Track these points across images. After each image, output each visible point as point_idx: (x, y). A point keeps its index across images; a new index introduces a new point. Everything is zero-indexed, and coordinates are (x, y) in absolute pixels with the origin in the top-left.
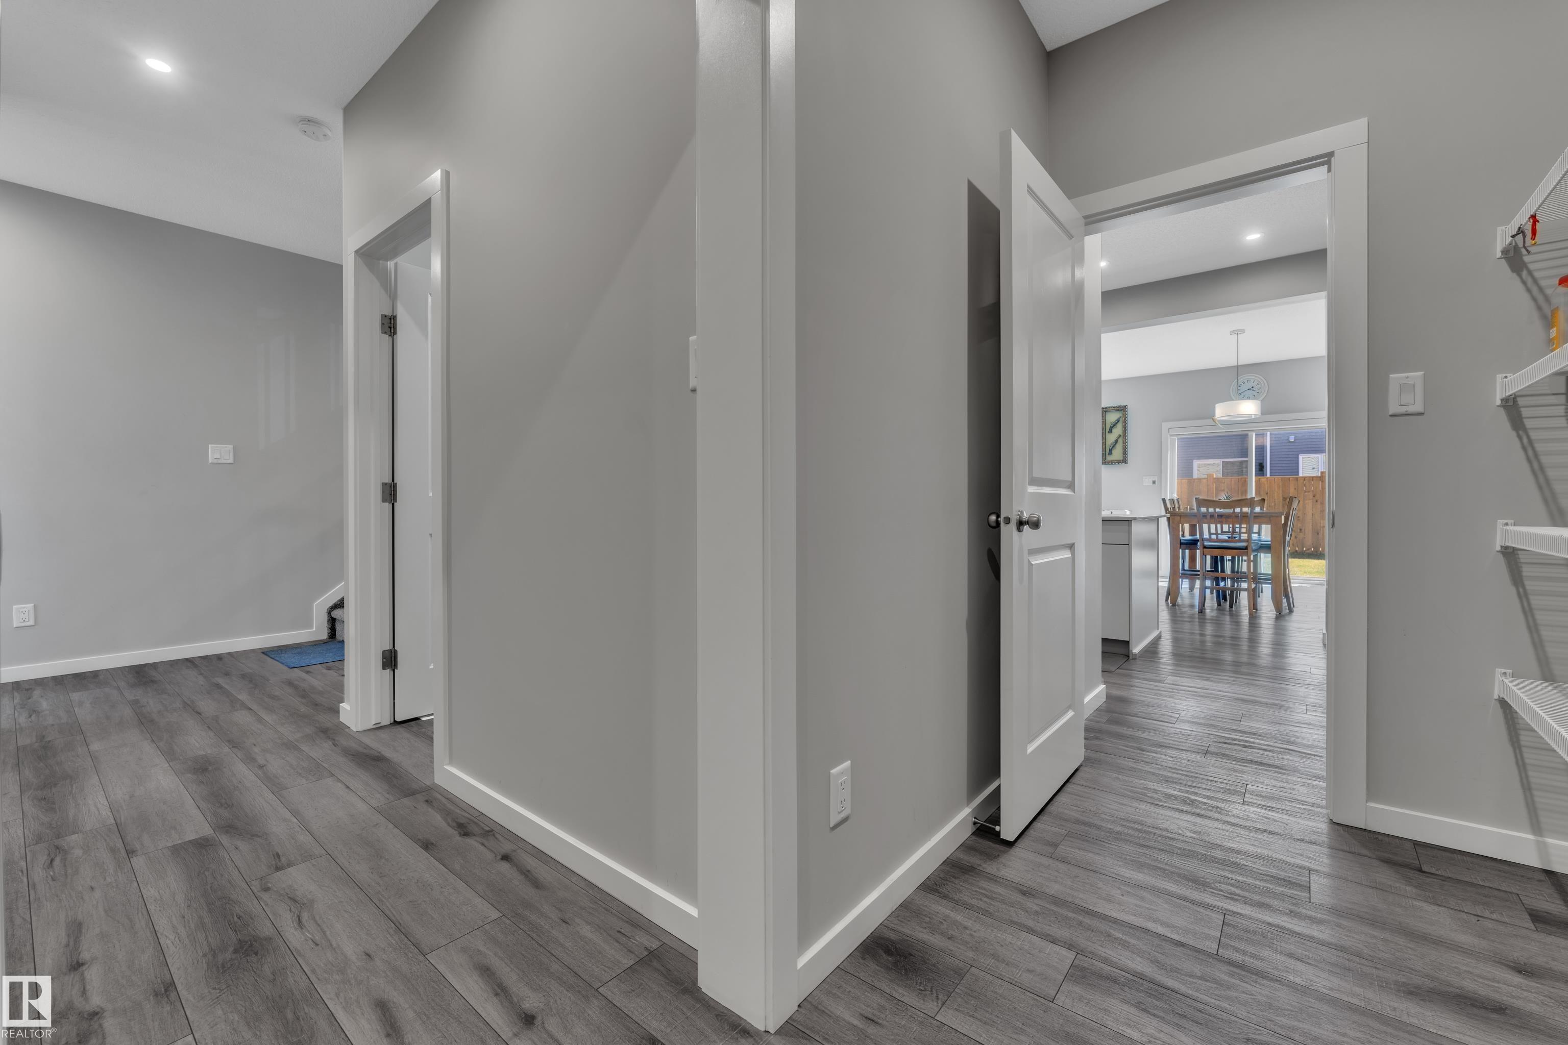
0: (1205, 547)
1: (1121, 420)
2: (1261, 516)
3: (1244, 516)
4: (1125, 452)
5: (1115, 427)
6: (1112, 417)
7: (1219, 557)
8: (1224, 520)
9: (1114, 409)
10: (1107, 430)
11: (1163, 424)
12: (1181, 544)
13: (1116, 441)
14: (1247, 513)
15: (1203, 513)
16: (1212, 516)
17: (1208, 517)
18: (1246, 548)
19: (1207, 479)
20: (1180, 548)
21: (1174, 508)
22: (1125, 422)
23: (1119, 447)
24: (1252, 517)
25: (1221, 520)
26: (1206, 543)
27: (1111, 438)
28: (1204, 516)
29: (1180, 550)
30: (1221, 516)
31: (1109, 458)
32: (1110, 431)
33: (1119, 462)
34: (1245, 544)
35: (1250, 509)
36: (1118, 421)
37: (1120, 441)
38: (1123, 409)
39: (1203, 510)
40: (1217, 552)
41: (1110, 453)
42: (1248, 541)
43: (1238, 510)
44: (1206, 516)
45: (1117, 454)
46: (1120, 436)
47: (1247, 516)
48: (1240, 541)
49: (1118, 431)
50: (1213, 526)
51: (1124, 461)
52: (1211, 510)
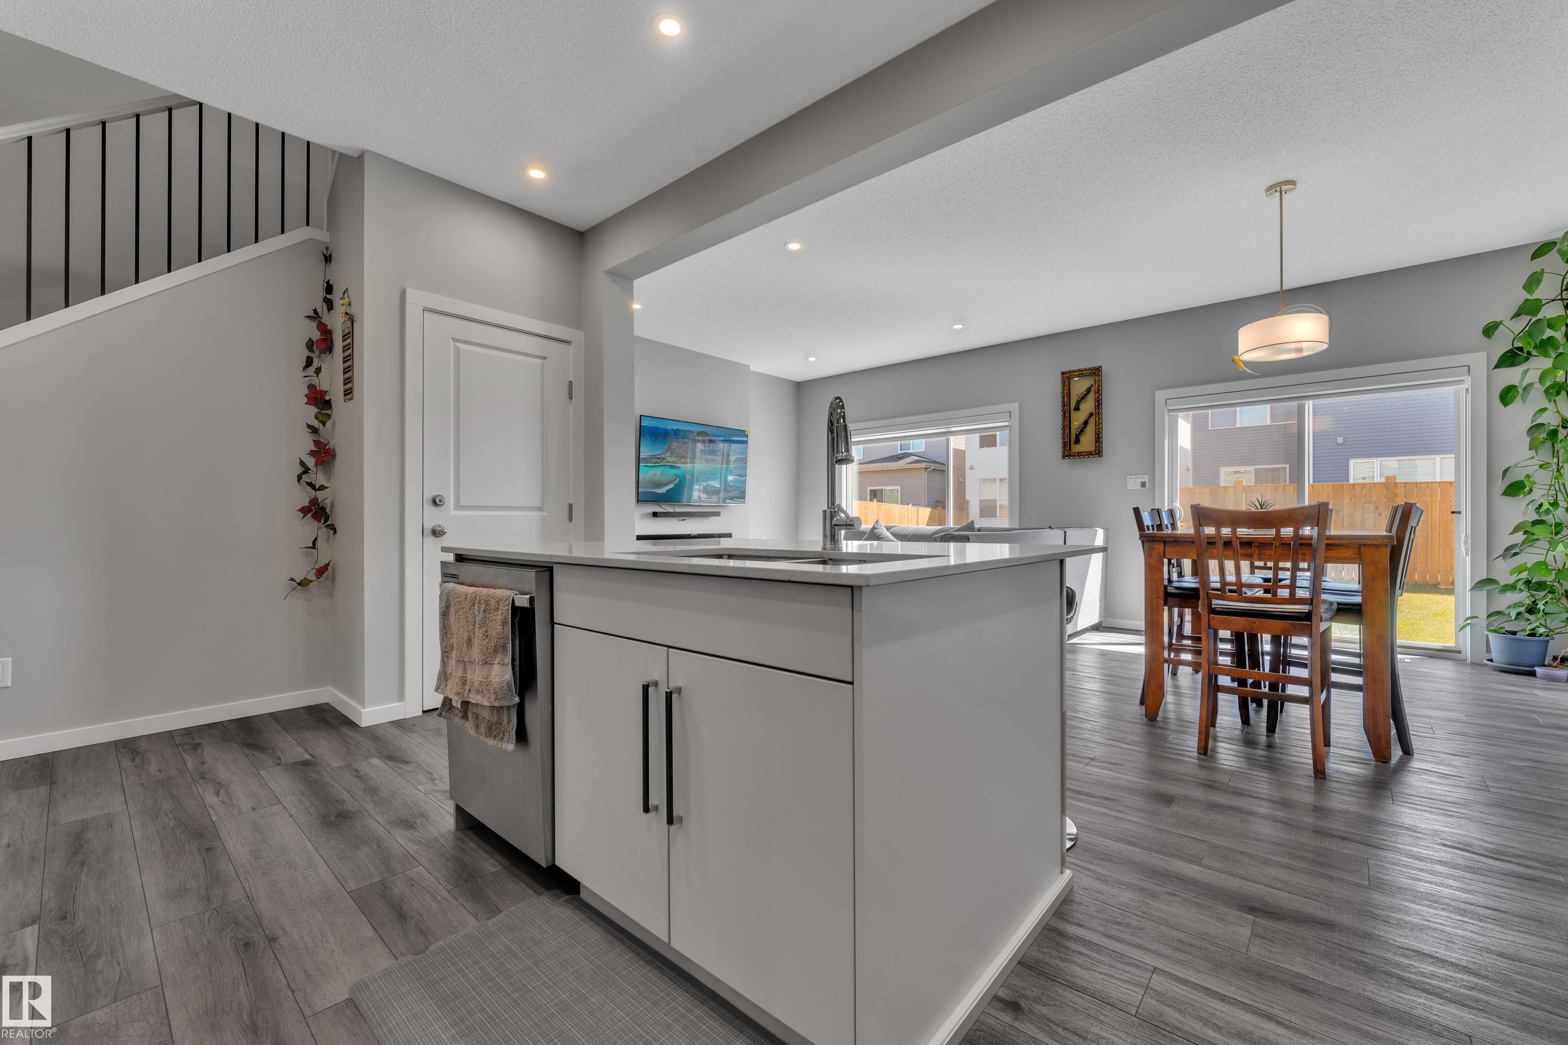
0: (1213, 611)
1: (1093, 389)
2: (1339, 545)
3: (1301, 545)
4: (1098, 439)
5: (1084, 401)
6: (1079, 386)
7: (1245, 633)
8: (1255, 551)
9: (1081, 373)
10: (1073, 406)
11: (1156, 392)
12: (1167, 596)
13: (1086, 423)
14: (1311, 538)
15: (1209, 537)
16: (1228, 544)
17: (1220, 546)
18: (1308, 616)
19: (1235, 487)
20: (1166, 603)
21: (1160, 527)
22: (1099, 392)
23: (1090, 430)
24: (1323, 547)
25: (1249, 551)
26: (1216, 603)
27: (1078, 419)
28: (1211, 542)
29: (1166, 608)
30: (1247, 544)
31: (1076, 449)
32: (1077, 408)
33: (1090, 454)
34: (1305, 608)
35: (1316, 529)
36: (1088, 391)
37: (1092, 422)
38: (1096, 372)
39: (1209, 530)
40: (1240, 623)
41: (1077, 441)
42: (1311, 604)
43: (1287, 531)
44: (1214, 543)
45: (1088, 441)
46: (1091, 414)
47: (1310, 545)
48: (1293, 600)
49: (1088, 406)
50: (1230, 565)
51: (1098, 452)
52: (1226, 531)
